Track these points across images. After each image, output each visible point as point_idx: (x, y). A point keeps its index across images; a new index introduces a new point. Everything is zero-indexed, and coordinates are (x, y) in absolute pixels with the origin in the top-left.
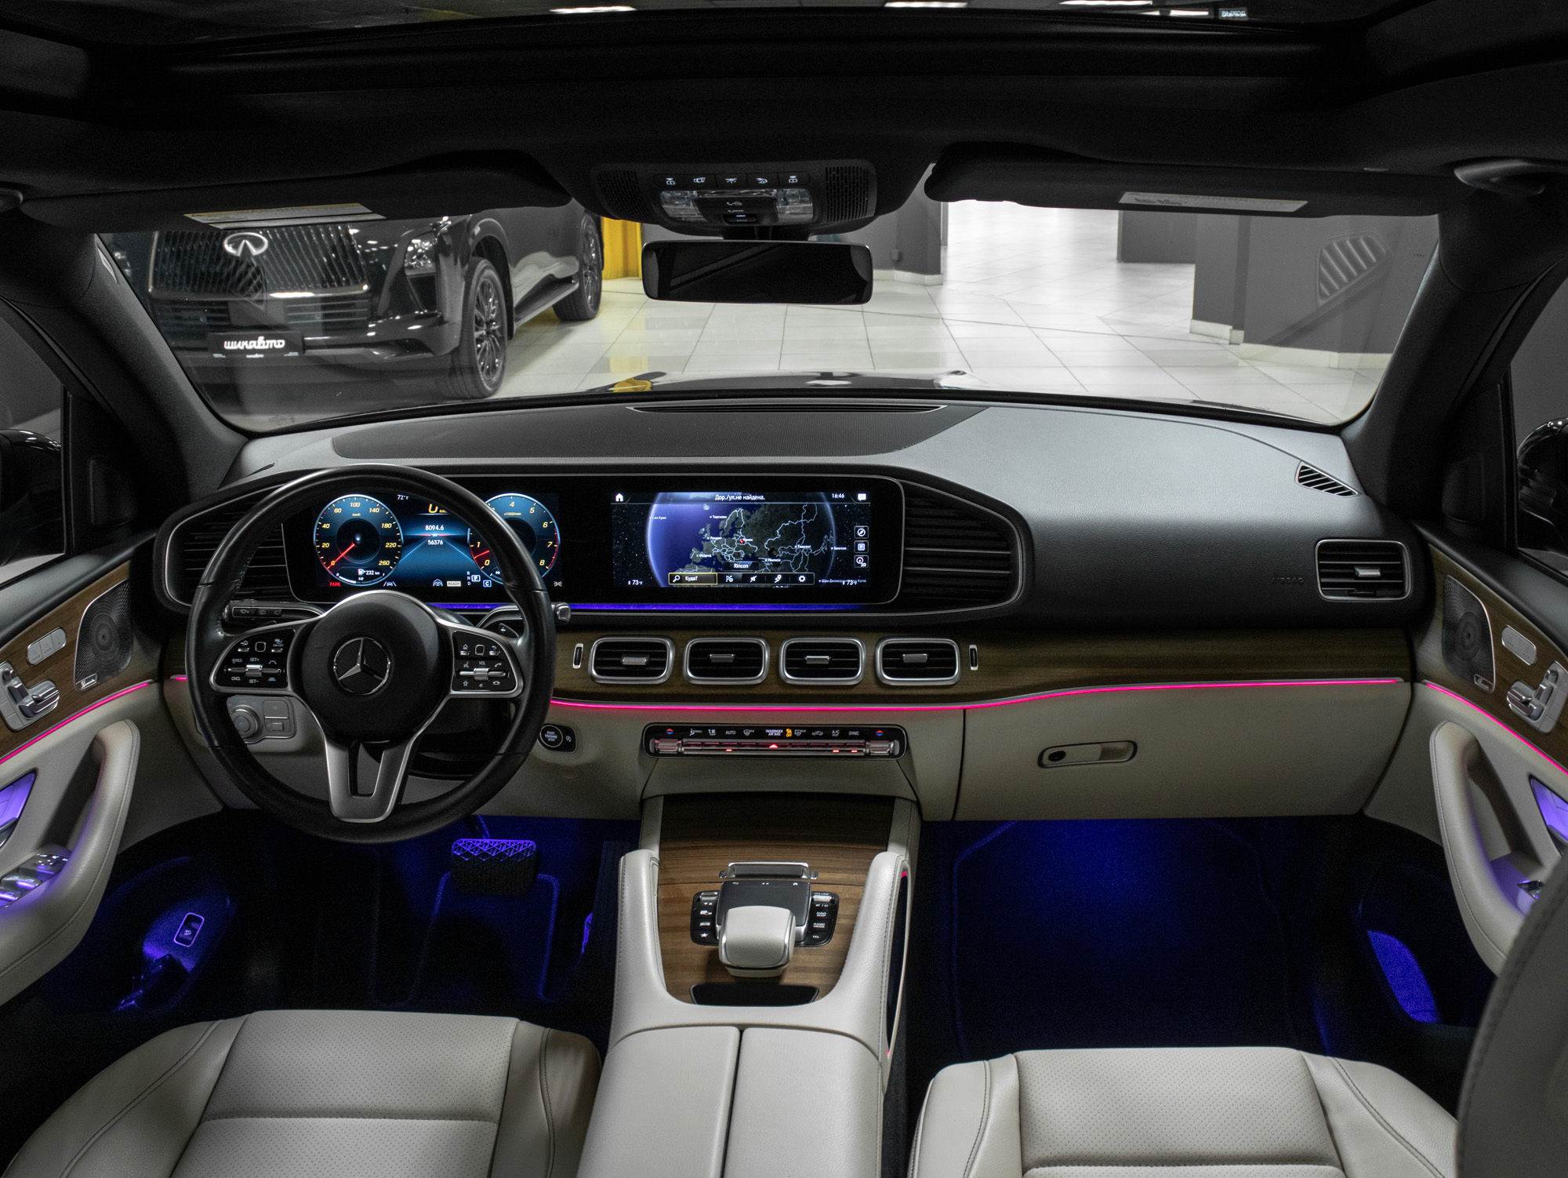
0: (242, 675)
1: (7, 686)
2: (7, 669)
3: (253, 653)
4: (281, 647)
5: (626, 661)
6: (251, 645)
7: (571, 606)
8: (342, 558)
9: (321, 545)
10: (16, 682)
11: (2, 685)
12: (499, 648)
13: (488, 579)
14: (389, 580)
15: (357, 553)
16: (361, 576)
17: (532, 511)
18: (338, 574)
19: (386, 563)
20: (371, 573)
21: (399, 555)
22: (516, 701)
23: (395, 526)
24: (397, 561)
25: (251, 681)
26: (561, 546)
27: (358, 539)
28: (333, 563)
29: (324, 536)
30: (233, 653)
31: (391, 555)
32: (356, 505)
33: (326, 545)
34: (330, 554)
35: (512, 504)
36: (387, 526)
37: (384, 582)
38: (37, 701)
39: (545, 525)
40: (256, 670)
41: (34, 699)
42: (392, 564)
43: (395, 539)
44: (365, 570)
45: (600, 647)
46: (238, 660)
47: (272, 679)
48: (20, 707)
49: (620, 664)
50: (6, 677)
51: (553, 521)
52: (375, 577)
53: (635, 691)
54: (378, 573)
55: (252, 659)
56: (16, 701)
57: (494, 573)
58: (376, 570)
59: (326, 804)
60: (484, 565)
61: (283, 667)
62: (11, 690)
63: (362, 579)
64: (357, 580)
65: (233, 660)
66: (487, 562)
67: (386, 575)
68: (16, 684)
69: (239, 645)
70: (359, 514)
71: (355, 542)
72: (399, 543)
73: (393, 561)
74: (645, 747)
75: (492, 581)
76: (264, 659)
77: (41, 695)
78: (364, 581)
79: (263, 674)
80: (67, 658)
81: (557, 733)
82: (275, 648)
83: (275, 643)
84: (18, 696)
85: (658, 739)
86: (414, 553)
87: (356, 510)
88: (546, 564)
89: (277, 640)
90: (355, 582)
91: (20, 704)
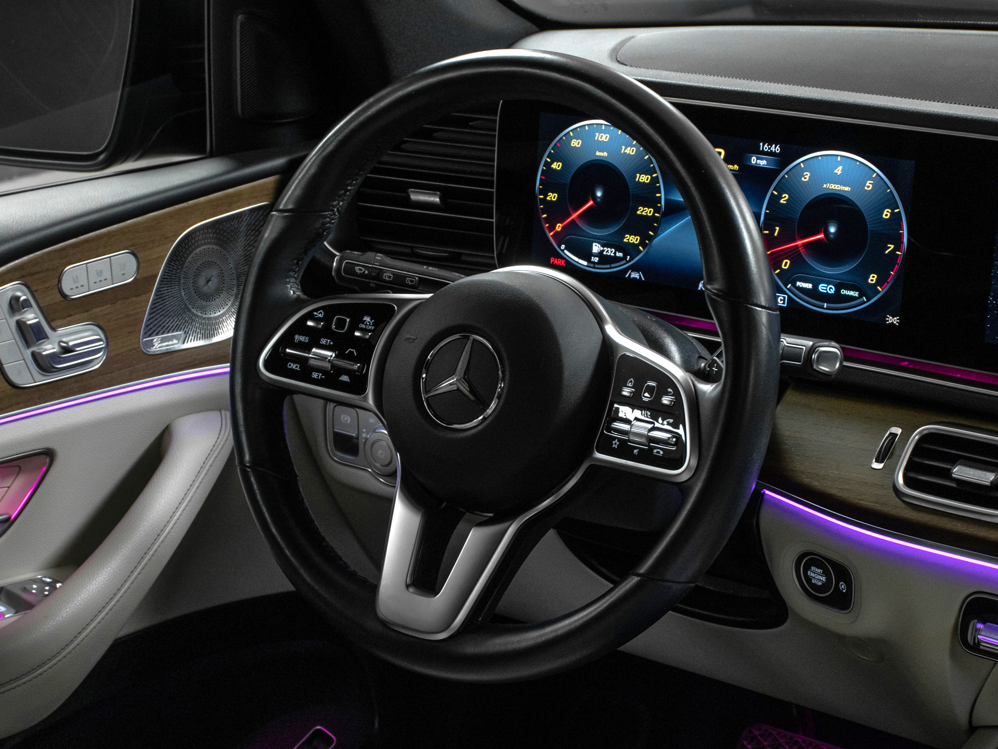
0: (303, 361)
1: (17, 318)
2: (19, 294)
3: (326, 332)
4: (370, 331)
5: (960, 472)
6: (327, 319)
7: (843, 350)
8: (573, 220)
9: (546, 196)
10: (32, 316)
11: (8, 316)
12: (677, 394)
13: (785, 293)
14: (634, 268)
15: (595, 217)
16: (595, 256)
17: (869, 186)
18: (563, 247)
19: (633, 239)
20: (610, 252)
21: (656, 231)
22: (683, 488)
23: (655, 181)
24: (651, 238)
25: (315, 375)
26: (907, 255)
27: (599, 194)
28: (559, 227)
29: (552, 181)
30: (299, 328)
31: (645, 227)
32: (604, 139)
33: (552, 197)
34: (557, 212)
35: (839, 171)
36: (644, 179)
37: (626, 270)
38: (67, 350)
39: (886, 214)
40: (323, 358)
41: (63, 348)
42: (642, 243)
43: (652, 202)
44: (603, 246)
45: (925, 438)
46: (302, 338)
47: (345, 378)
48: (33, 355)
49: (947, 474)
50: (15, 306)
51: (900, 209)
52: (615, 259)
53: (960, 527)
54: (619, 254)
55: (323, 341)
56: (28, 344)
57: (794, 285)
58: (618, 249)
59: (373, 588)
60: (780, 268)
61: (366, 361)
62: (21, 325)
63: (596, 260)
64: (589, 261)
65: (297, 337)
66: (786, 264)
67: (631, 259)
68: (31, 317)
69: (310, 316)
70: (605, 154)
71: (594, 198)
72: (657, 210)
73: (646, 239)
74: (961, 632)
75: (789, 296)
76: (340, 344)
77: (71, 344)
78: (599, 263)
79: (333, 366)
80: (134, 299)
81: (826, 573)
82: (361, 330)
83: (363, 322)
84: (31, 336)
85: (984, 623)
86: (677, 230)
87: (602, 146)
88: (879, 282)
89: (367, 319)
90: (585, 263)
91: (34, 349)
